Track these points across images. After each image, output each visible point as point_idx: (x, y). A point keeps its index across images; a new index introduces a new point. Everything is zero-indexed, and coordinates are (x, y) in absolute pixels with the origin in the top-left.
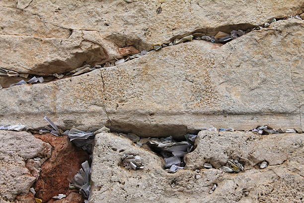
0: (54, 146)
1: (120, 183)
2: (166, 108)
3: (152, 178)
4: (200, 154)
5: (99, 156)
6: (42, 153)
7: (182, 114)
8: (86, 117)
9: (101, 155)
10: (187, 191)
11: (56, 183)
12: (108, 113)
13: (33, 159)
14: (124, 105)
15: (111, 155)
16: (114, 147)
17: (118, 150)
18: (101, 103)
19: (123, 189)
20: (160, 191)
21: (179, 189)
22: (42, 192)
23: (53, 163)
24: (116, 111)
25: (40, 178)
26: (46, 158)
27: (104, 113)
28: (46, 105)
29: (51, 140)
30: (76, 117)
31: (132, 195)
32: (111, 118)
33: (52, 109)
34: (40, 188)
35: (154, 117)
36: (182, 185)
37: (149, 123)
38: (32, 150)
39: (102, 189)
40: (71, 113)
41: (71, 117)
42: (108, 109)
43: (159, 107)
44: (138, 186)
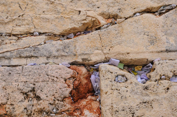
0: (78, 72)
1: (117, 90)
2: (136, 50)
3: (134, 86)
4: (157, 73)
5: (104, 76)
6: (73, 76)
7: (144, 52)
8: (94, 56)
9: (105, 76)
10: (153, 92)
11: (81, 91)
12: (105, 54)
13: (69, 79)
14: (113, 49)
15: (110, 76)
16: (111, 71)
17: (113, 73)
18: (101, 48)
19: (119, 93)
20: (139, 93)
21: (149, 92)
22: (75, 96)
23: (78, 81)
24: (109, 52)
25: (74, 89)
26: (75, 79)
27: (103, 54)
28: (71, 51)
29: (76, 69)
30: (88, 56)
31: (124, 96)
32: (106, 56)
33: (74, 53)
34: (74, 94)
35: (129, 55)
36: (150, 90)
37: (127, 58)
38: (68, 74)
39: (108, 94)
40: (85, 55)
41: (85, 57)
42: (105, 52)
43: (132, 49)
44: (127, 91)
